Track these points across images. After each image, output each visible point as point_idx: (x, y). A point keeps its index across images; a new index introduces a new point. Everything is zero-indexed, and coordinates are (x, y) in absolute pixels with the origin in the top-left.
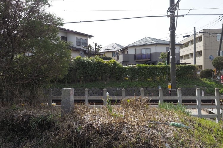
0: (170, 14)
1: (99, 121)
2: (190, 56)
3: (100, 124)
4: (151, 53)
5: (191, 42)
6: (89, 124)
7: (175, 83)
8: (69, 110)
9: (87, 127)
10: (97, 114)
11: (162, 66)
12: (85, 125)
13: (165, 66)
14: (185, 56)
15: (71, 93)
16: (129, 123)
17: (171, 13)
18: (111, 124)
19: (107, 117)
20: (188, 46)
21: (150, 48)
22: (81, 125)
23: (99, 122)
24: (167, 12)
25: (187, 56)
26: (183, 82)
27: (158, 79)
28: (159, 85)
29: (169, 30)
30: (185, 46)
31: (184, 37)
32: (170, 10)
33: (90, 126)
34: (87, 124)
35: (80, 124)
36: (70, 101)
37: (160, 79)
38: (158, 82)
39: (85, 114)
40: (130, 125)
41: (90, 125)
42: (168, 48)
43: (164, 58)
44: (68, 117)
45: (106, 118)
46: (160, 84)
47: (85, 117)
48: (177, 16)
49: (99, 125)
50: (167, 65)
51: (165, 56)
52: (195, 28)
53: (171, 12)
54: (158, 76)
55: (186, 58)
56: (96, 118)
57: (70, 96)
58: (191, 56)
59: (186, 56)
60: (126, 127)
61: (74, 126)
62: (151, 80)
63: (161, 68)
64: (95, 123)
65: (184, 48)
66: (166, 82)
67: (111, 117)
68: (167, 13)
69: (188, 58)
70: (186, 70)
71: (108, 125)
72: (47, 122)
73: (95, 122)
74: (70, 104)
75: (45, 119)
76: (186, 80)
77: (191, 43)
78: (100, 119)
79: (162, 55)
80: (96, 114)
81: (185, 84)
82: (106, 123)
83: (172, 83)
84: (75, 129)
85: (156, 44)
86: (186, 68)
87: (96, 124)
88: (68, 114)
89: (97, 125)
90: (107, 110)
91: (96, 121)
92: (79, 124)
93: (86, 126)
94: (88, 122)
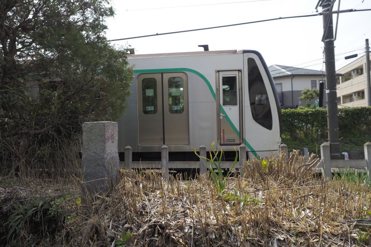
0: (323, 10)
1: (186, 215)
2: (354, 97)
3: (191, 227)
4: (282, 92)
5: (355, 71)
6: (155, 226)
7: (338, 141)
8: (103, 182)
9: (148, 235)
10: (183, 195)
11: (308, 111)
12: (141, 230)
13: (316, 111)
14: (345, 97)
15: (108, 134)
16: (286, 224)
17: (326, 9)
18: (224, 228)
19: (210, 204)
20: (349, 79)
21: (281, 84)
22: (131, 229)
23: (189, 220)
24: (316, 8)
25: (349, 97)
26: (353, 139)
27: (300, 134)
28: (304, 146)
29: (322, 41)
30: (344, 80)
31: (347, 58)
32: (322, 3)
33: (159, 234)
34: (150, 227)
35: (127, 225)
36: (105, 156)
37: (306, 135)
38: (301, 141)
39: (146, 195)
40: (288, 231)
41: (157, 229)
42: (314, 82)
43: (308, 98)
44: (98, 202)
45: (207, 209)
46: (307, 145)
47: (147, 203)
48: (338, 12)
49: (186, 231)
50: (318, 108)
51: (311, 94)
52: (367, 40)
53: (324, 7)
54: (300, 129)
55: (348, 100)
56: (179, 208)
57: (104, 142)
58: (357, 96)
59: (347, 97)
60: (279, 240)
61: (110, 232)
62: (289, 137)
63: (306, 115)
64: (173, 223)
65: (342, 82)
66: (317, 140)
67: (224, 206)
68: (316, 10)
69: (351, 100)
70: (356, 116)
71: (217, 229)
72: (50, 214)
73: (176, 219)
74: (104, 166)
75: (46, 207)
76: (358, 135)
77: (355, 73)
78: (189, 209)
79: (305, 93)
80: (179, 195)
81: (356, 145)
82: (208, 225)
83: (332, 141)
84: (112, 240)
85: (293, 76)
86: (357, 114)
87: (176, 225)
88: (97, 195)
89: (181, 228)
90: (209, 185)
91: (178, 215)
92: (126, 223)
93: (144, 231)
94: (154, 220)
